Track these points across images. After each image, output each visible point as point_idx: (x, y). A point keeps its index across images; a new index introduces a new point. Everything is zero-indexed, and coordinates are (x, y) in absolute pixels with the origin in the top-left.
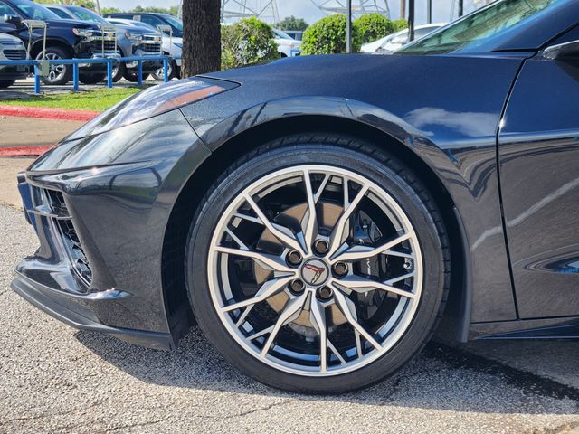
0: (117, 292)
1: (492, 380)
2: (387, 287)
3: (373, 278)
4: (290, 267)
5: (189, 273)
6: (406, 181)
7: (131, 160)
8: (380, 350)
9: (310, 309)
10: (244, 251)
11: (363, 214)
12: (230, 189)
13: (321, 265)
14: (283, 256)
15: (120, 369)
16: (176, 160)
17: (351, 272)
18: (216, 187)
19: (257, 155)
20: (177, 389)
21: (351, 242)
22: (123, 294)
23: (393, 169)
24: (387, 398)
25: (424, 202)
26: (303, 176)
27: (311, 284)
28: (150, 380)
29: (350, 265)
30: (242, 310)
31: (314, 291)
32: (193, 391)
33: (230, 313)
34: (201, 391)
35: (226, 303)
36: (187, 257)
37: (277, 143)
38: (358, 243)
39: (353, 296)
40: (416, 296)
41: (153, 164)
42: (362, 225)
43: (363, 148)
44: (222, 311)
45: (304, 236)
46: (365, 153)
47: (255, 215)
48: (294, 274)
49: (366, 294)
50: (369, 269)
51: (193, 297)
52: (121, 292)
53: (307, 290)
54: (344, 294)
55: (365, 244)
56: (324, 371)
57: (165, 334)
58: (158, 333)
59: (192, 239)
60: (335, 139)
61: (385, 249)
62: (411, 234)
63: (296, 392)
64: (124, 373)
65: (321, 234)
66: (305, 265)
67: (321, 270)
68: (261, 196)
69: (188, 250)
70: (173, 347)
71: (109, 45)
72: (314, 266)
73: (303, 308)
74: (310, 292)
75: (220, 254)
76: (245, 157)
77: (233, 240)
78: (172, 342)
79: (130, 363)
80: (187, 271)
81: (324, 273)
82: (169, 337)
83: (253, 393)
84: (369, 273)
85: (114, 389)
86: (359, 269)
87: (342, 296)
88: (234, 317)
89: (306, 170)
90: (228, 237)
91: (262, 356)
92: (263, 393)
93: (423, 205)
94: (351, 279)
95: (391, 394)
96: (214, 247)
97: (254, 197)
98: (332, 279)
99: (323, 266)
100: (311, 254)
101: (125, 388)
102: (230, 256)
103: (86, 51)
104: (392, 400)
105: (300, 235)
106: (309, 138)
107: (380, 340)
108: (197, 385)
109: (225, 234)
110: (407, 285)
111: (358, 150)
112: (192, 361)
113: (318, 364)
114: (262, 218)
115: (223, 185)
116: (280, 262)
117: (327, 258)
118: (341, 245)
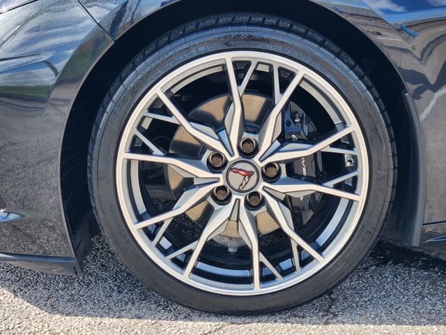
0: (6, 214)
1: (429, 277)
2: (328, 189)
3: (309, 180)
4: (214, 172)
5: (95, 186)
6: (347, 64)
7: (12, 55)
8: (321, 261)
9: (238, 220)
10: (157, 157)
11: (294, 107)
12: (138, 85)
13: (249, 168)
14: (204, 160)
15: (16, 296)
16: (71, 52)
17: (284, 174)
18: (121, 82)
19: (169, 42)
20: (87, 319)
21: (283, 139)
22: (12, 217)
23: (332, 52)
25: (369, 88)
26: (224, 66)
27: (239, 191)
28: (53, 309)
29: (283, 167)
30: (159, 225)
31: (242, 199)
32: (106, 320)
33: (145, 229)
34: (115, 320)
35: (140, 218)
36: (90, 168)
37: (191, 27)
38: (291, 141)
39: (287, 201)
40: (360, 198)
41: (45, 57)
42: (293, 118)
43: (295, 27)
44: (135, 228)
45: (228, 136)
46: (297, 33)
47: (169, 114)
48: (217, 180)
49: (302, 199)
50: (304, 169)
51: (101, 214)
52: (9, 213)
53: (234, 197)
54: (278, 200)
55: (300, 141)
56: (257, 289)
57: (70, 258)
58: (61, 258)
59: (95, 147)
60: (260, 19)
61: (324, 145)
62: (354, 127)
63: (225, 314)
64: (21, 300)
65: (247, 132)
66: (230, 169)
67: (249, 174)
68: (174, 91)
69: (92, 159)
70: (78, 270)
72: (241, 170)
73: (229, 219)
74: (238, 200)
75: (129, 162)
76: (153, 46)
77: (143, 144)
78: (77, 266)
79: (26, 286)
80: (91, 183)
81: (254, 178)
82: (75, 262)
83: (176, 319)
84: (305, 174)
85: (12, 325)
87: (275, 202)
88: (150, 234)
90: (137, 141)
91: (185, 276)
92: (187, 318)
93: (368, 92)
94: (285, 182)
95: (330, 307)
96: (123, 154)
97: (167, 92)
98: (263, 184)
99: (252, 169)
100: (237, 156)
101: (25, 323)
102: (142, 163)
104: (335, 316)
105: (223, 134)
106: (229, 19)
107: (320, 250)
108: (109, 312)
109: (135, 138)
111: (289, 30)
112: (97, 278)
113: (249, 280)
114: (177, 117)
115: (130, 80)
116: (201, 167)
117: (256, 159)
118: (272, 143)
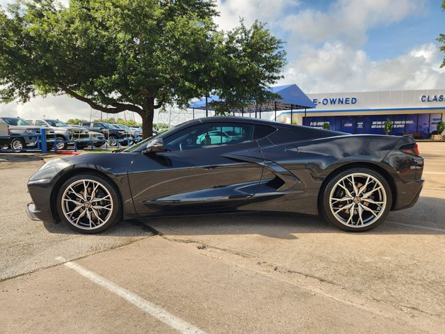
24: (107, 234)
71: (128, 136)
86: (99, 203)
89: (84, 181)
103: (123, 137)
110: (110, 207)
